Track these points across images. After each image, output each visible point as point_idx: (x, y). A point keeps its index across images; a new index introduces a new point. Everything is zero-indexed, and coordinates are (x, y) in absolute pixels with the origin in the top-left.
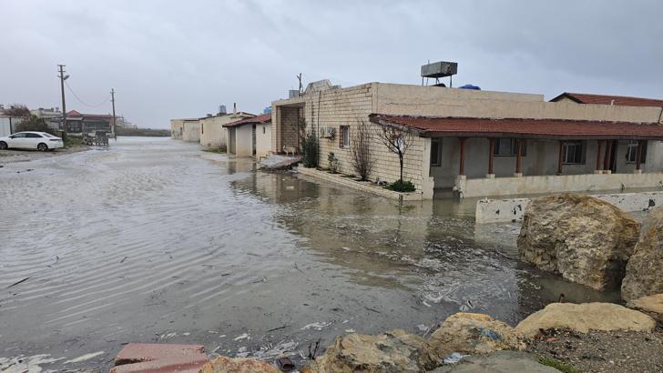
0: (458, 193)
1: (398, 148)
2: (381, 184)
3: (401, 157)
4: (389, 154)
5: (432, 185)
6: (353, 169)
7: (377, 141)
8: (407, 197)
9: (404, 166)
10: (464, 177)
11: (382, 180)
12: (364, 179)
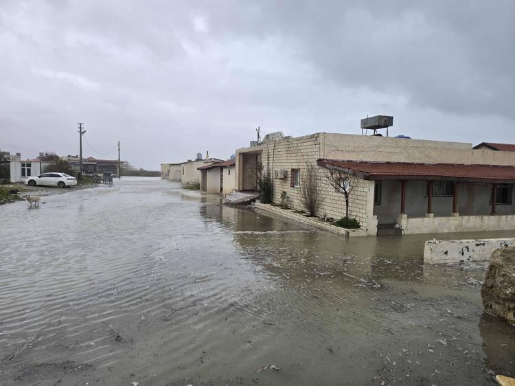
0: (400, 230)
1: (344, 189)
2: (328, 220)
3: (347, 197)
4: (336, 194)
5: (376, 222)
6: (302, 205)
7: (325, 182)
8: (353, 233)
9: (350, 204)
10: (405, 216)
11: (329, 216)
12: (313, 215)
